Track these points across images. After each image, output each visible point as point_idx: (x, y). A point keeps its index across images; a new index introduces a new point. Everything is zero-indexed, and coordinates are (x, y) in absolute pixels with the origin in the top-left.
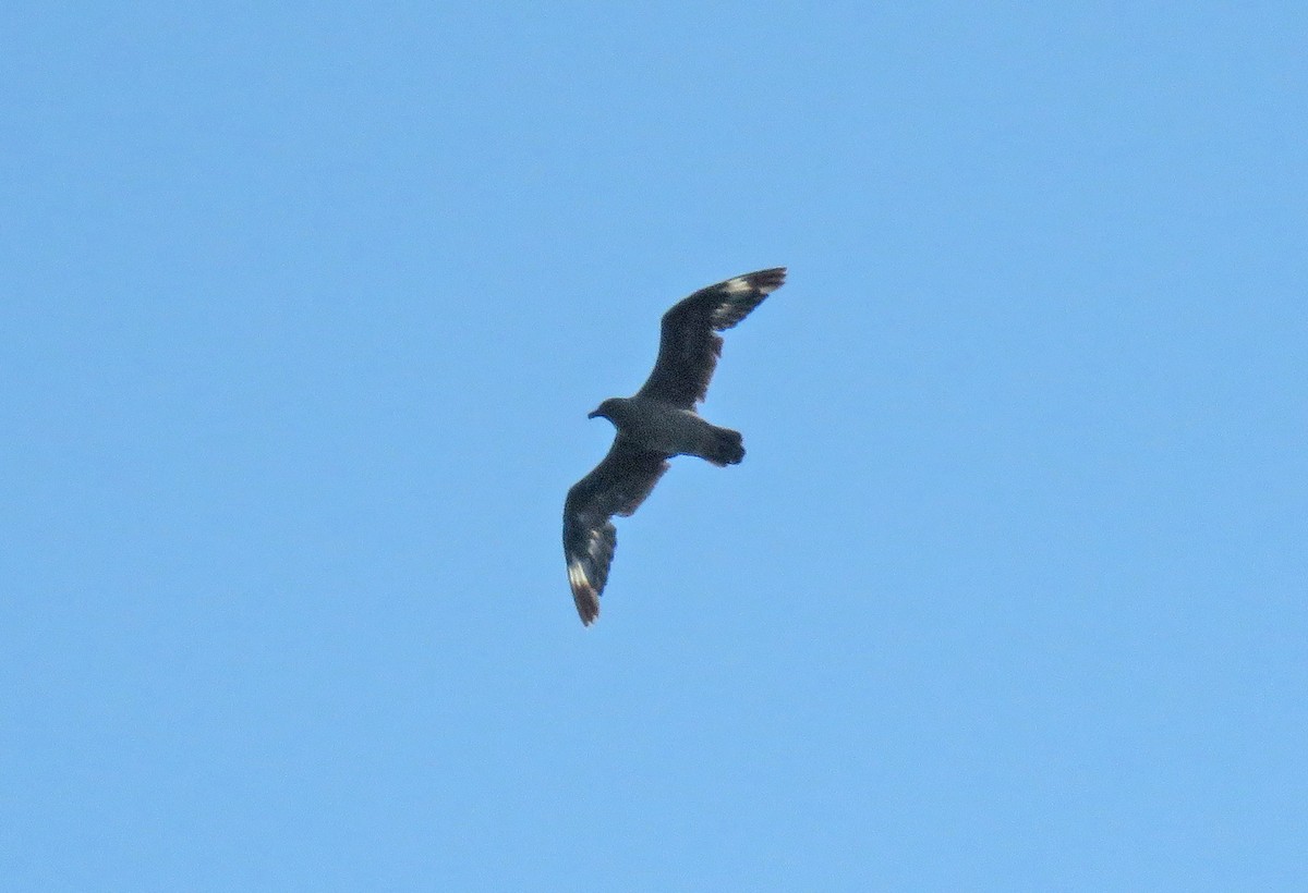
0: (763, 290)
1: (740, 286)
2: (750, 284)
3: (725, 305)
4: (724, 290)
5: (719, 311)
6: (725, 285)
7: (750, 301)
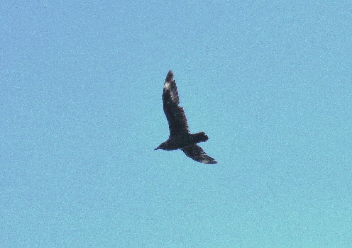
0: (172, 80)
2: (168, 83)
3: (171, 93)
4: (166, 90)
5: (172, 96)
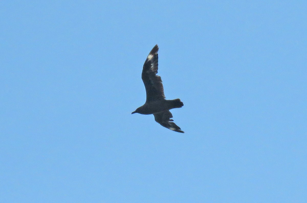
0: (156, 54)
1: (151, 57)
2: (152, 55)
3: (152, 64)
4: (148, 61)
6: (147, 59)
7: (156, 58)
